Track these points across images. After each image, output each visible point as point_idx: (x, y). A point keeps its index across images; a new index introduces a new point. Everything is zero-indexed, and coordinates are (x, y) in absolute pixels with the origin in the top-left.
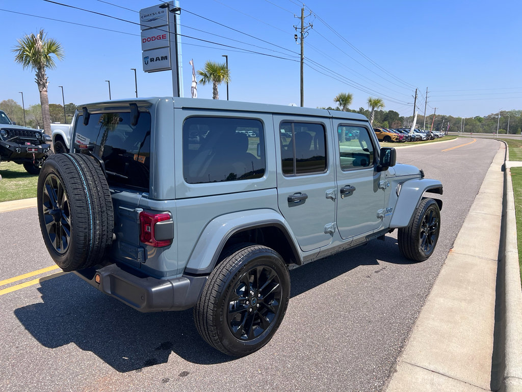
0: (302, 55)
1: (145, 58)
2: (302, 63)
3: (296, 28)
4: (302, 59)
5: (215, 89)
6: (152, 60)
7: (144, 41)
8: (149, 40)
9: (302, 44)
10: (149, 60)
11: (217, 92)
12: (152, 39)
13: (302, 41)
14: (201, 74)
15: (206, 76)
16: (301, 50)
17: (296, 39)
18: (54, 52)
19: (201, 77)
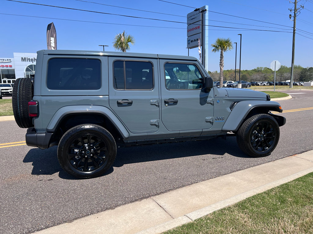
0: (294, 28)
1: (188, 41)
2: (294, 33)
3: (291, 10)
4: (294, 31)
5: (222, 55)
6: (192, 41)
7: (189, 31)
8: (191, 30)
9: (294, 20)
10: (190, 41)
11: (223, 56)
12: (192, 29)
13: (294, 18)
14: (214, 46)
15: (216, 47)
16: (294, 25)
17: (290, 17)
18: (130, 41)
19: (214, 48)
